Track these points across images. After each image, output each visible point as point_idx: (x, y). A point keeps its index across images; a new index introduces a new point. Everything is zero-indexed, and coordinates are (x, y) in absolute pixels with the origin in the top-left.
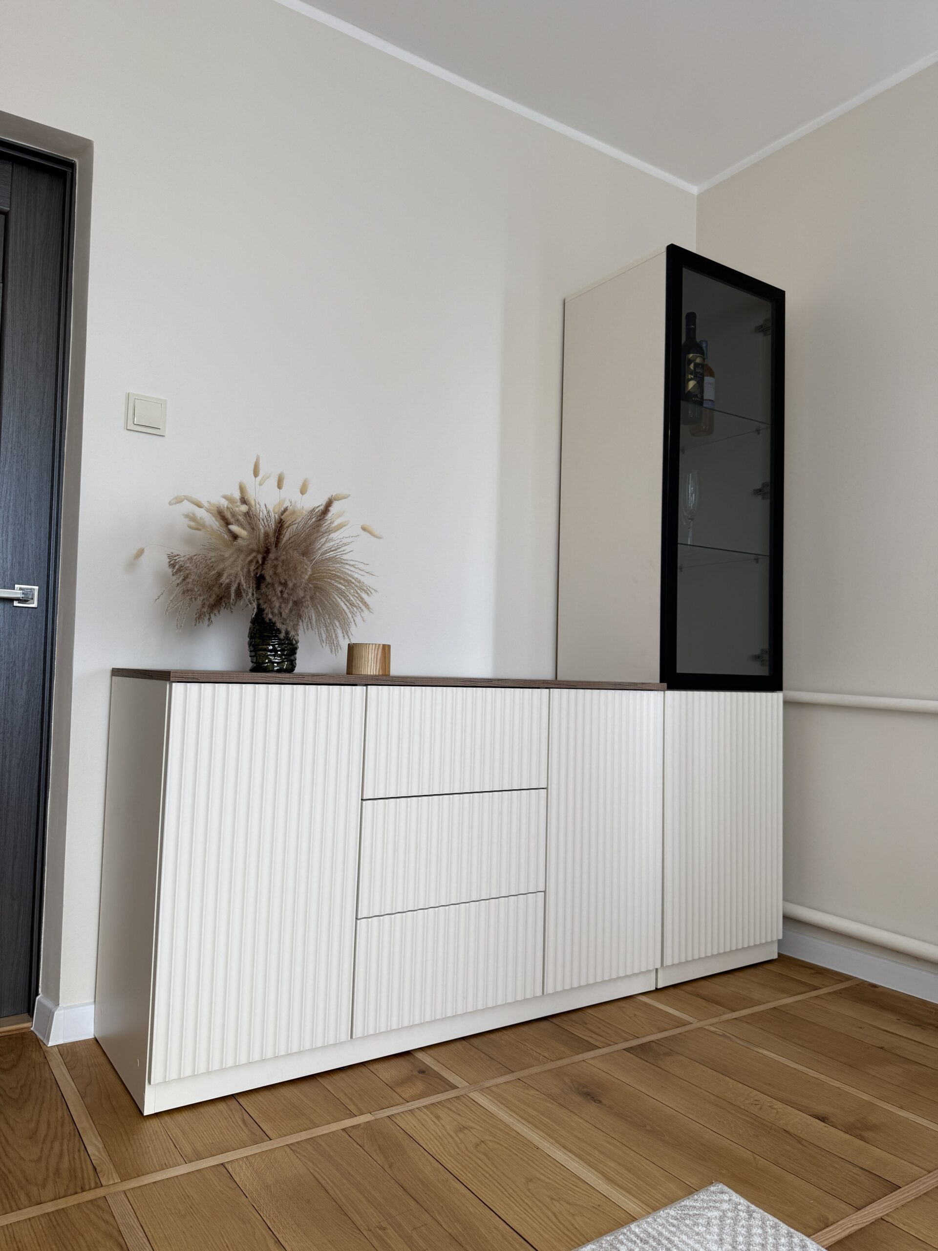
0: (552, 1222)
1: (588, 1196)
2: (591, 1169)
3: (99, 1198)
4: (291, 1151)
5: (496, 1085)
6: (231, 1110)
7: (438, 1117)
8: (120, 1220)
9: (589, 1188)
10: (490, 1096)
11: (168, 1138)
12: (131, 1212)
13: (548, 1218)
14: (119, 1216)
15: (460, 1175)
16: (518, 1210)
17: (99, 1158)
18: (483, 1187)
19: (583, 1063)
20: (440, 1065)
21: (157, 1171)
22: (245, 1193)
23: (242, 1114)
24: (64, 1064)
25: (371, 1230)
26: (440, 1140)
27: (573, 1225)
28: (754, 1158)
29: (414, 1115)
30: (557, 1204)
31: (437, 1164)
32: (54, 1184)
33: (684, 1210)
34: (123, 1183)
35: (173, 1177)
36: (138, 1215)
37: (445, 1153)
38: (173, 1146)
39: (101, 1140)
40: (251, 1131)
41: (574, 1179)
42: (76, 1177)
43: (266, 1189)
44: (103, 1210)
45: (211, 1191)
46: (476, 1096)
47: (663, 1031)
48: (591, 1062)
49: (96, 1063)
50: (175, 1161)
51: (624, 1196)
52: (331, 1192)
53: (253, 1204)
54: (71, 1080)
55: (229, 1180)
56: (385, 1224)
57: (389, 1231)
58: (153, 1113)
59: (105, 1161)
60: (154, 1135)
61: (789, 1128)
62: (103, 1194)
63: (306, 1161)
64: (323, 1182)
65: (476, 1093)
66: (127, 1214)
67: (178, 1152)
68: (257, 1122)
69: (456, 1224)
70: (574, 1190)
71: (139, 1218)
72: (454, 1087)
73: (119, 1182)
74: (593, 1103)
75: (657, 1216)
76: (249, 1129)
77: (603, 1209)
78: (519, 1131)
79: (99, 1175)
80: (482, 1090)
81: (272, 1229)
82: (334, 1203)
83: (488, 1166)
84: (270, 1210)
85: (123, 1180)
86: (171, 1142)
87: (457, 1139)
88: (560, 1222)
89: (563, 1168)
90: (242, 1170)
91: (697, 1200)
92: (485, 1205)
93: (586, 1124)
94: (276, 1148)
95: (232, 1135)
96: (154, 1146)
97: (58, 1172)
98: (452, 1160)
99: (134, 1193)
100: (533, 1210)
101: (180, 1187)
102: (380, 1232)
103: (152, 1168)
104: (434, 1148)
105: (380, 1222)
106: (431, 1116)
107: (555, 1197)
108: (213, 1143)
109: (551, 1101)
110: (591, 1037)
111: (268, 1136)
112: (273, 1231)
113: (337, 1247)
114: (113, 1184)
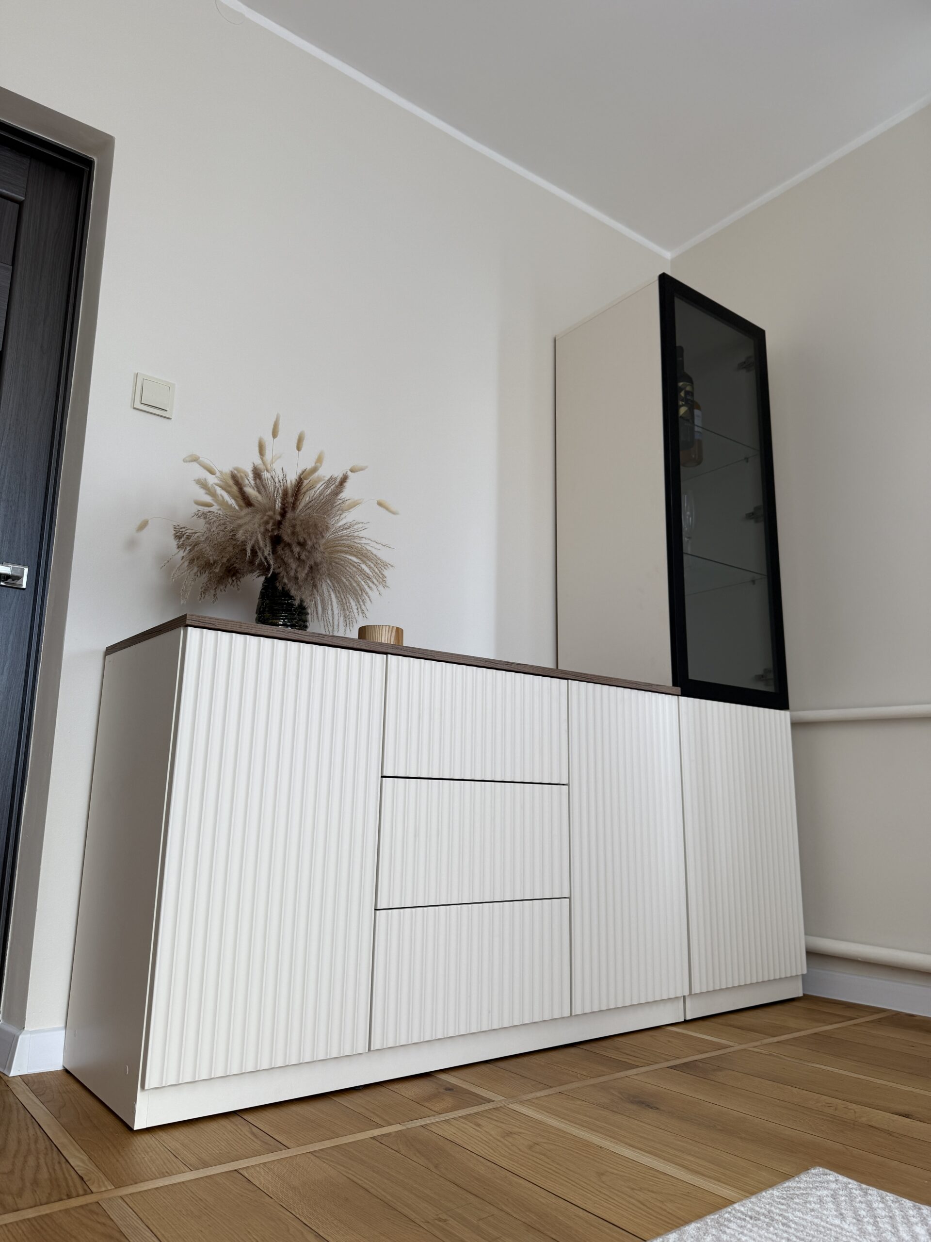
0: (640, 1208)
1: (673, 1185)
2: (668, 1163)
3: (91, 1203)
4: (315, 1157)
5: (537, 1098)
6: (236, 1125)
7: (479, 1125)
8: (120, 1222)
9: (671, 1178)
10: (532, 1106)
11: (166, 1149)
12: (133, 1214)
13: (633, 1205)
14: (118, 1219)
15: (520, 1172)
16: (597, 1199)
17: (85, 1168)
18: (549, 1181)
19: (627, 1078)
20: (468, 1083)
21: (158, 1178)
22: (269, 1195)
23: (250, 1128)
24: (30, 1091)
25: (428, 1222)
26: (487, 1144)
27: (665, 1210)
28: (847, 1148)
29: (451, 1124)
30: (639, 1193)
31: (489, 1163)
32: (32, 1192)
33: (789, 1191)
34: (118, 1189)
35: (179, 1183)
36: (141, 1217)
37: (496, 1154)
38: (173, 1156)
39: (85, 1153)
40: (263, 1142)
41: (651, 1171)
42: (59, 1186)
43: (293, 1190)
44: (97, 1214)
45: (228, 1194)
46: (516, 1107)
47: (704, 1053)
48: (635, 1077)
49: (69, 1090)
50: (178, 1169)
51: (715, 1184)
52: (372, 1191)
53: (281, 1203)
54: (41, 1105)
55: (247, 1184)
56: (444, 1217)
57: (450, 1222)
58: (145, 1127)
59: (93, 1171)
60: (149, 1148)
61: (873, 1124)
62: (96, 1200)
63: (335, 1165)
64: (360, 1182)
65: (516, 1104)
66: (127, 1216)
67: (180, 1162)
68: (270, 1135)
69: (528, 1213)
70: (655, 1180)
71: (144, 1219)
72: (490, 1101)
73: (113, 1189)
74: (650, 1109)
75: (760, 1197)
76: (260, 1140)
77: (694, 1195)
78: (574, 1134)
79: (87, 1183)
80: (522, 1103)
81: (308, 1225)
82: (379, 1200)
83: (549, 1164)
84: (303, 1208)
85: (117, 1187)
86: (169, 1153)
87: (506, 1142)
88: (649, 1208)
89: (635, 1162)
90: (261, 1175)
91: (800, 1181)
92: (556, 1197)
93: (648, 1126)
94: (297, 1155)
95: (242, 1146)
96: (151, 1157)
97: (35, 1182)
98: (506, 1160)
99: (133, 1198)
100: (614, 1200)
101: (188, 1191)
102: (440, 1224)
103: (151, 1175)
104: (482, 1150)
105: (438, 1215)
106: (471, 1125)
107: (634, 1187)
108: (220, 1153)
109: (602, 1109)
110: (628, 1059)
111: (285, 1146)
112: (310, 1226)
113: (392, 1238)
114: (105, 1191)
